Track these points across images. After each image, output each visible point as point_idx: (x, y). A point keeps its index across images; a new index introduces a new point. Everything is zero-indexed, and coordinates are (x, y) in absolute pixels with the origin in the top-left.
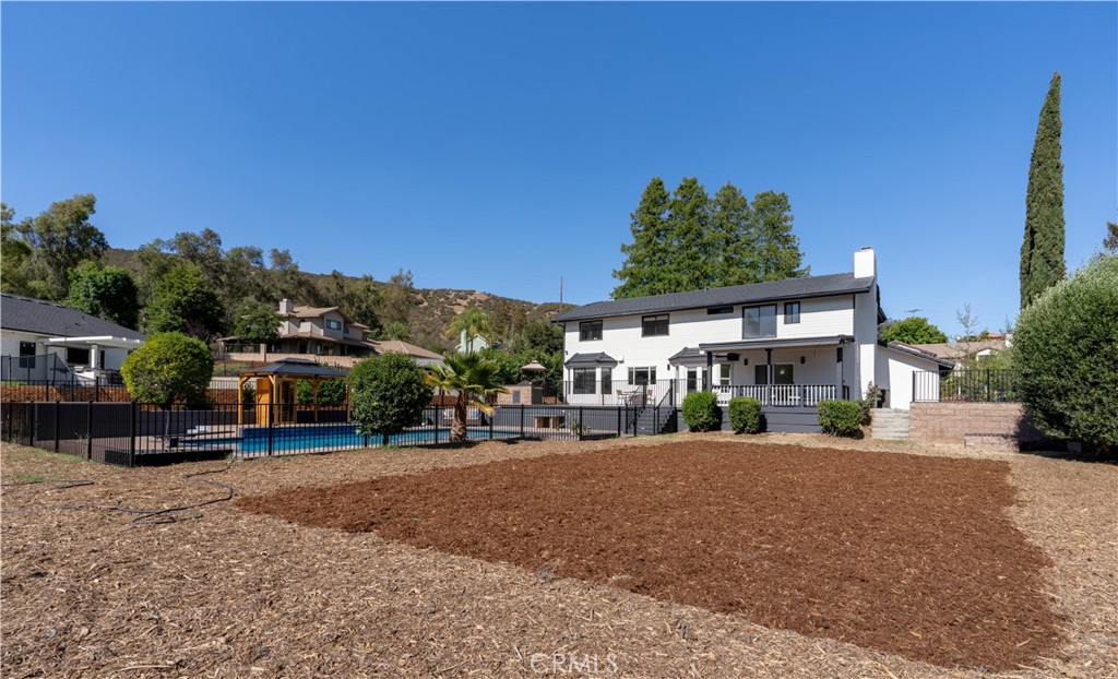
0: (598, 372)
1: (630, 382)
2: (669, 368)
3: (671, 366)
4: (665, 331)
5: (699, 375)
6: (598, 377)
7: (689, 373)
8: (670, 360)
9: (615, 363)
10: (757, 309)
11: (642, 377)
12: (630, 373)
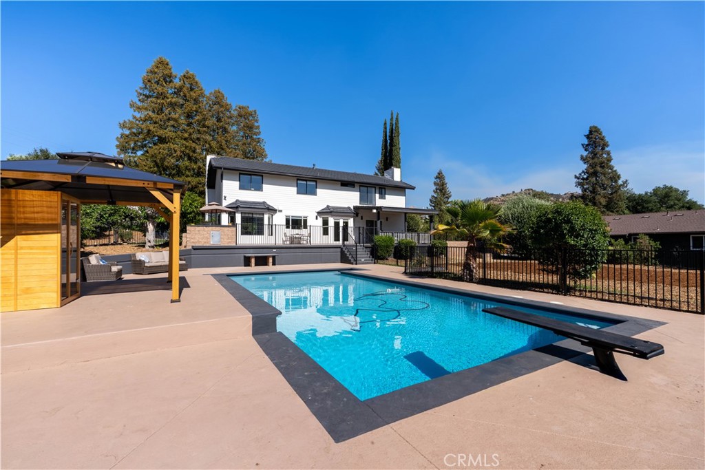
0: (266, 217)
1: (288, 227)
2: (317, 218)
3: (318, 217)
4: (314, 194)
5: (341, 224)
6: (266, 222)
7: (335, 222)
8: (318, 213)
9: (274, 211)
10: (366, 188)
11: (296, 223)
12: (287, 221)
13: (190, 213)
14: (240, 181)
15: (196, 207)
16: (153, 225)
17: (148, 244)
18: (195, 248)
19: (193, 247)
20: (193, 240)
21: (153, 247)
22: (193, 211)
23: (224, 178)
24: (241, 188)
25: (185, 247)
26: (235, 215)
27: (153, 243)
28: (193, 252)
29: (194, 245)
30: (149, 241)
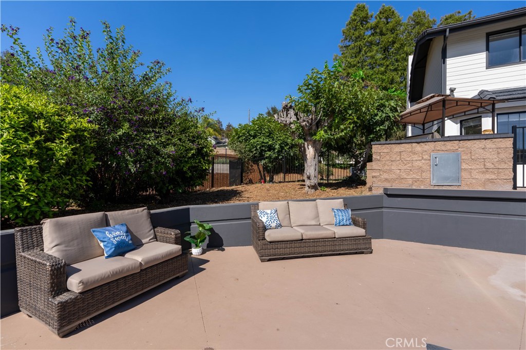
13: (382, 122)
14: (488, 49)
15: (394, 110)
16: (313, 147)
17: (307, 183)
18: (390, 195)
19: (385, 189)
20: (385, 176)
21: (314, 187)
22: (388, 118)
23: (448, 53)
24: (492, 63)
25: (370, 189)
26: (481, 121)
27: (314, 181)
28: (388, 201)
29: (388, 186)
30: (309, 178)
